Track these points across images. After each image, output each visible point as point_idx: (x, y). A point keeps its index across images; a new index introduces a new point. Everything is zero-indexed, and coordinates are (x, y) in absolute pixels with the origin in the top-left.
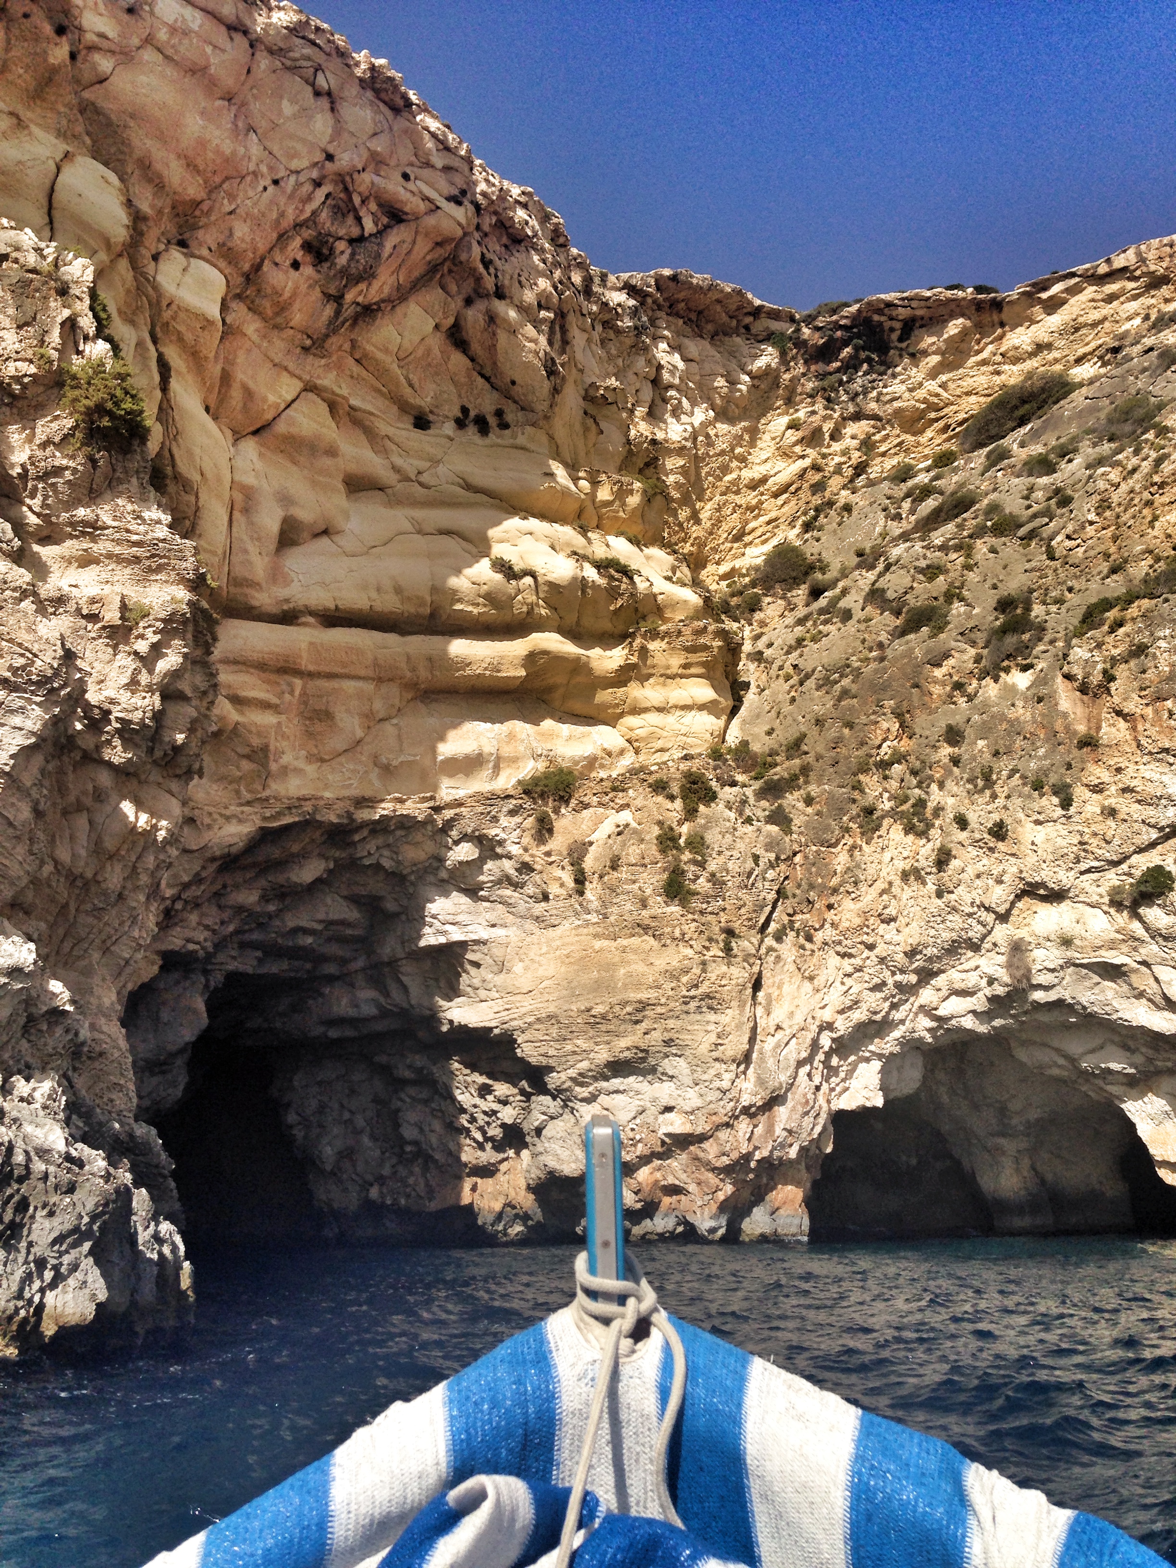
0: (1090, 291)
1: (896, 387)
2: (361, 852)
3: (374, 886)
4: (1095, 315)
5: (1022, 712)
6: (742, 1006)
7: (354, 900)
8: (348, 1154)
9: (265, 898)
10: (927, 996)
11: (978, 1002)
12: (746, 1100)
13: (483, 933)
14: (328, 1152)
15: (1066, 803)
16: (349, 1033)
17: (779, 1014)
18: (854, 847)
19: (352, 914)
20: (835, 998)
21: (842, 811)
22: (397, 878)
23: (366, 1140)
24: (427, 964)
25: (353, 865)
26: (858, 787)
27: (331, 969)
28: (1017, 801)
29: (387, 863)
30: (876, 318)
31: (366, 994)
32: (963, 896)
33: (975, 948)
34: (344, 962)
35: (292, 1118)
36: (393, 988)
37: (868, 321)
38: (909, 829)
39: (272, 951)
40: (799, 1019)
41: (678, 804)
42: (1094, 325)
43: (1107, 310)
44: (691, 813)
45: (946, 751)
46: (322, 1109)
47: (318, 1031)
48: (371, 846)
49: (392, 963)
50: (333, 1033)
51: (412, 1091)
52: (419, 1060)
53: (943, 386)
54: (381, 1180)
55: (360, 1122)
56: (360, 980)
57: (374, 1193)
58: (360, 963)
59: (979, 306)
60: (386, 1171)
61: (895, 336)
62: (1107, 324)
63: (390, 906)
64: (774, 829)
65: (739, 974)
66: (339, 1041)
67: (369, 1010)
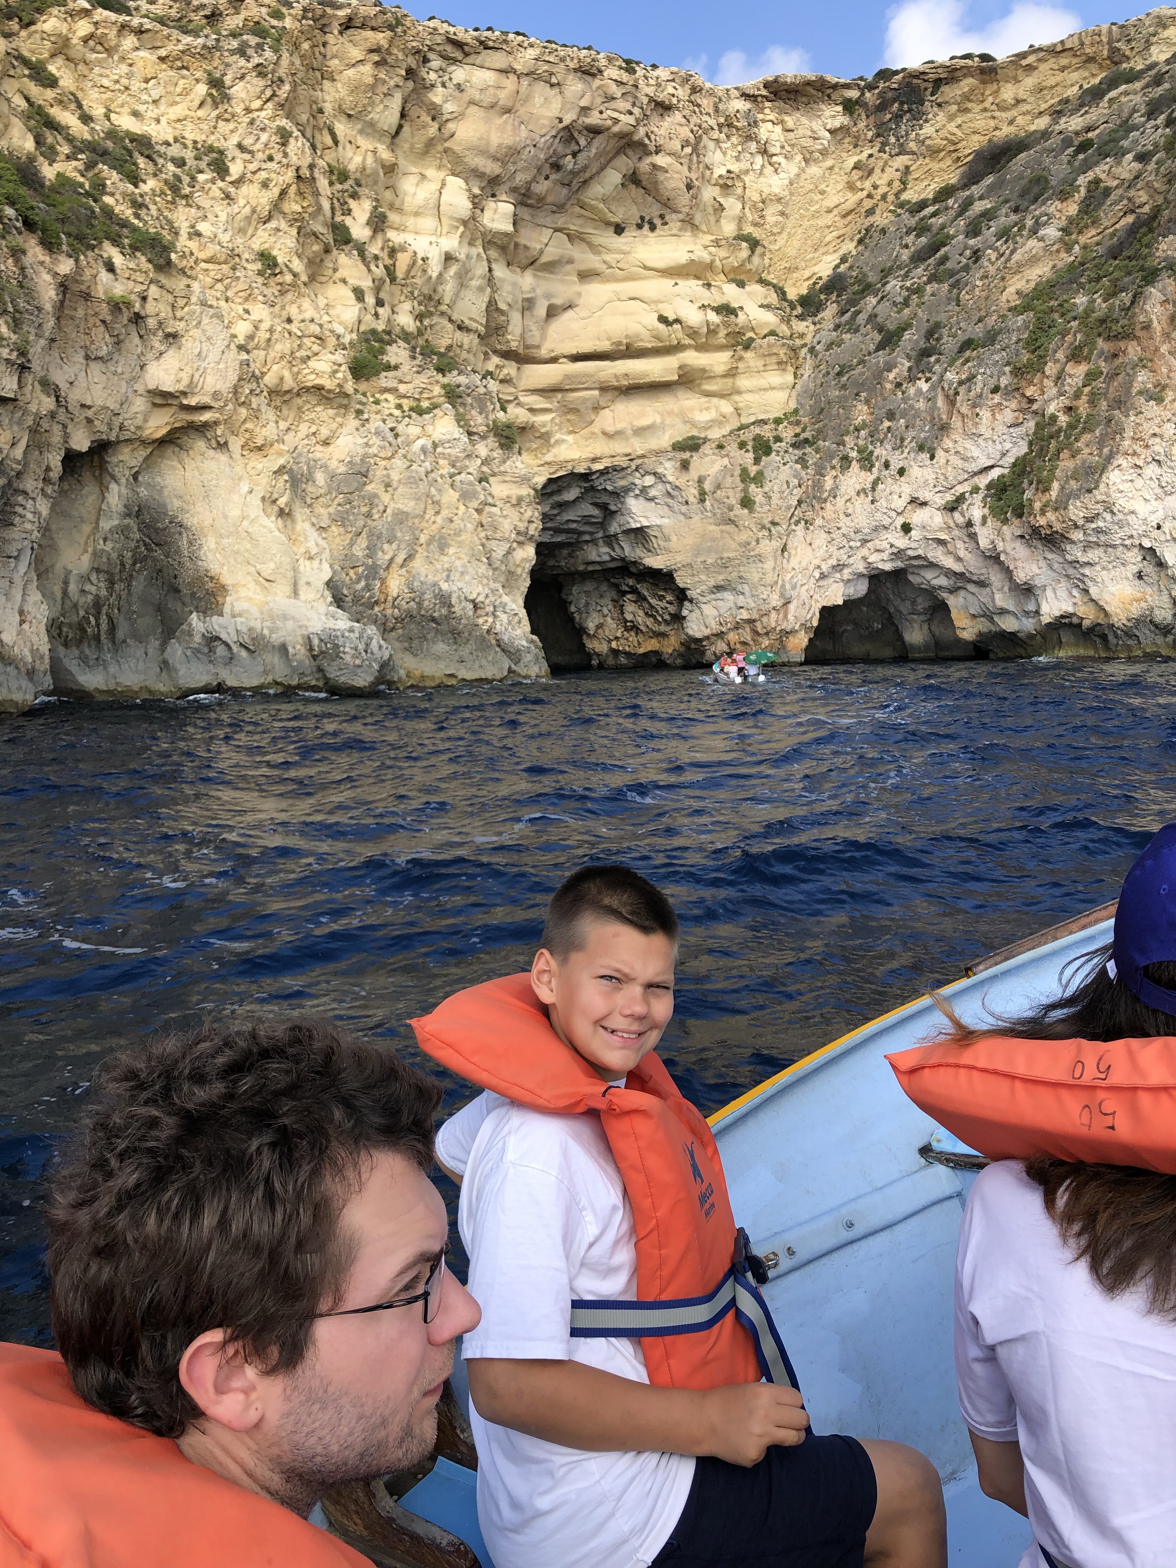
0: (1052, 63)
1: (928, 130)
2: (597, 483)
3: (604, 499)
4: (1052, 81)
5: (921, 405)
6: (776, 559)
7: (596, 505)
8: (600, 626)
9: (552, 508)
10: (864, 552)
11: (885, 556)
12: (774, 604)
13: (658, 521)
14: (591, 626)
15: (932, 457)
16: (598, 568)
17: (794, 562)
18: (836, 477)
19: (596, 512)
20: (821, 553)
21: (832, 458)
22: (616, 494)
23: (609, 619)
24: (632, 536)
25: (593, 488)
26: (842, 443)
27: (587, 537)
28: (912, 455)
29: (609, 488)
30: (915, 81)
31: (605, 550)
32: (882, 503)
33: (886, 528)
34: (591, 533)
35: (573, 609)
36: (616, 546)
37: (909, 84)
38: (862, 468)
39: (557, 531)
40: (804, 564)
41: (751, 455)
42: (1052, 87)
43: (1059, 77)
44: (757, 461)
45: (887, 424)
46: (587, 604)
47: (581, 568)
48: (601, 480)
49: (615, 535)
50: (590, 568)
51: (629, 596)
52: (631, 582)
53: (959, 127)
54: (617, 638)
55: (606, 611)
56: (601, 542)
57: (614, 645)
58: (600, 535)
59: (982, 71)
60: (619, 634)
61: (928, 92)
62: (1059, 88)
63: (613, 508)
64: (799, 466)
65: (777, 544)
66: (593, 572)
67: (606, 558)
